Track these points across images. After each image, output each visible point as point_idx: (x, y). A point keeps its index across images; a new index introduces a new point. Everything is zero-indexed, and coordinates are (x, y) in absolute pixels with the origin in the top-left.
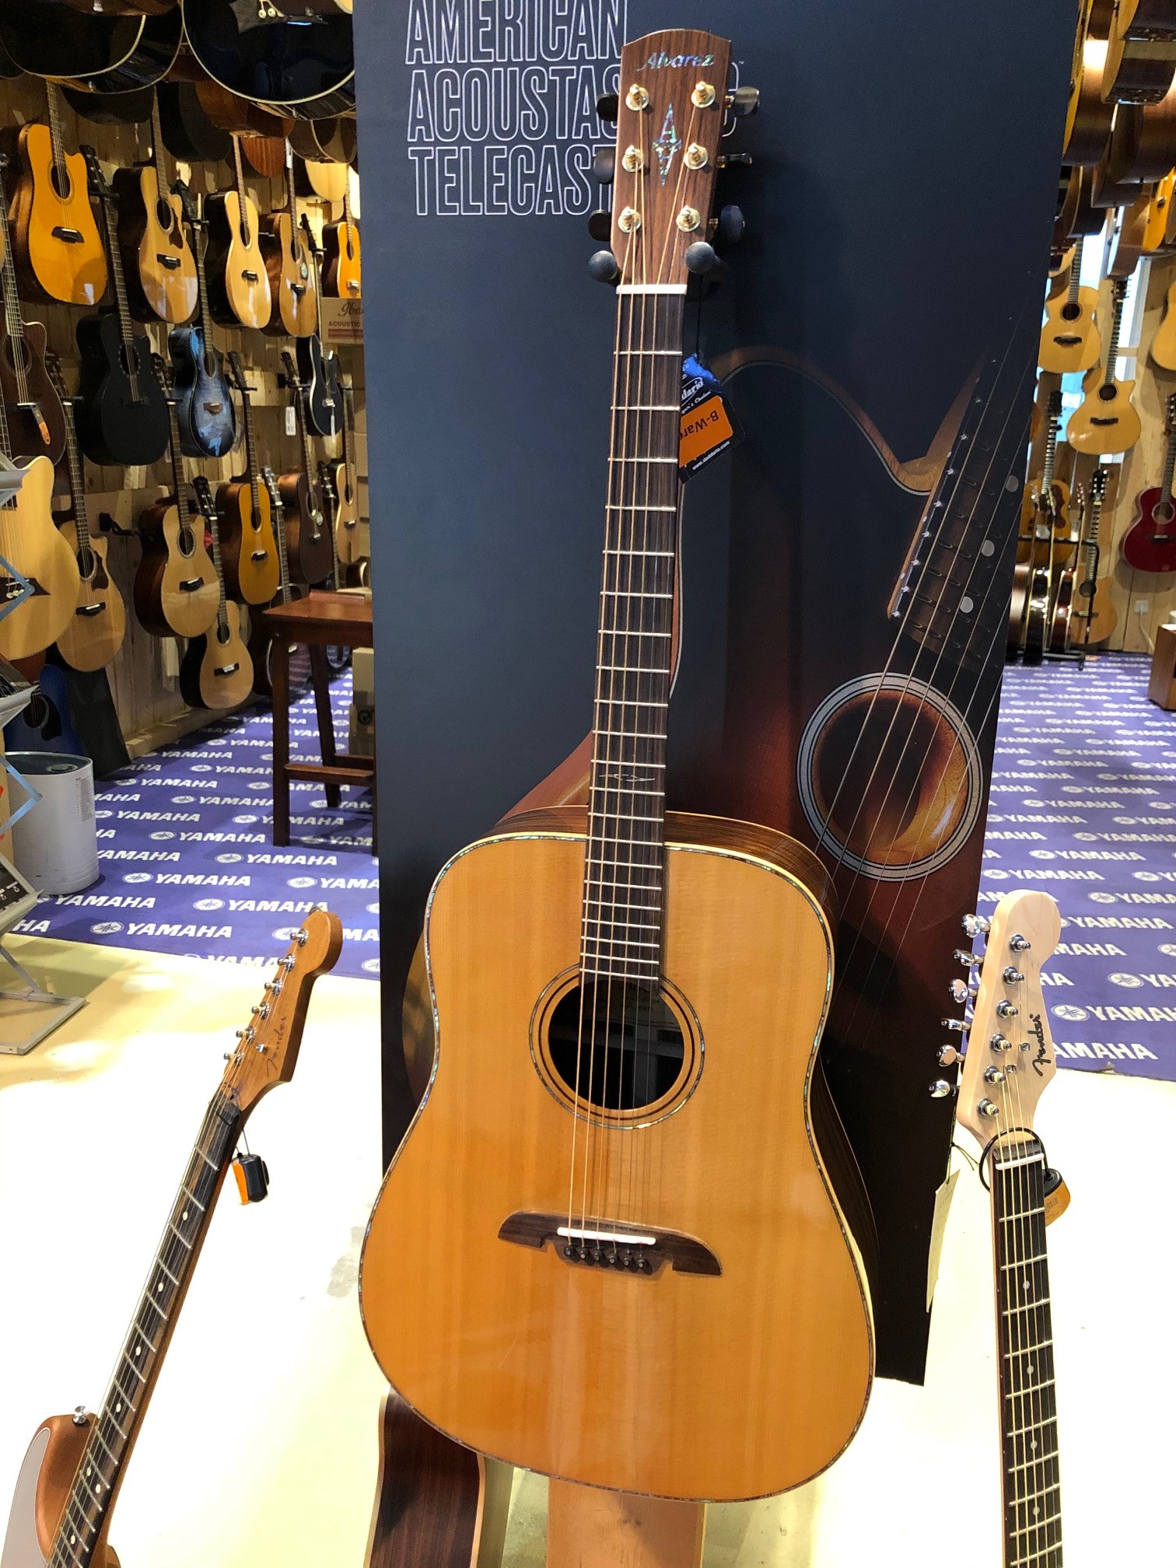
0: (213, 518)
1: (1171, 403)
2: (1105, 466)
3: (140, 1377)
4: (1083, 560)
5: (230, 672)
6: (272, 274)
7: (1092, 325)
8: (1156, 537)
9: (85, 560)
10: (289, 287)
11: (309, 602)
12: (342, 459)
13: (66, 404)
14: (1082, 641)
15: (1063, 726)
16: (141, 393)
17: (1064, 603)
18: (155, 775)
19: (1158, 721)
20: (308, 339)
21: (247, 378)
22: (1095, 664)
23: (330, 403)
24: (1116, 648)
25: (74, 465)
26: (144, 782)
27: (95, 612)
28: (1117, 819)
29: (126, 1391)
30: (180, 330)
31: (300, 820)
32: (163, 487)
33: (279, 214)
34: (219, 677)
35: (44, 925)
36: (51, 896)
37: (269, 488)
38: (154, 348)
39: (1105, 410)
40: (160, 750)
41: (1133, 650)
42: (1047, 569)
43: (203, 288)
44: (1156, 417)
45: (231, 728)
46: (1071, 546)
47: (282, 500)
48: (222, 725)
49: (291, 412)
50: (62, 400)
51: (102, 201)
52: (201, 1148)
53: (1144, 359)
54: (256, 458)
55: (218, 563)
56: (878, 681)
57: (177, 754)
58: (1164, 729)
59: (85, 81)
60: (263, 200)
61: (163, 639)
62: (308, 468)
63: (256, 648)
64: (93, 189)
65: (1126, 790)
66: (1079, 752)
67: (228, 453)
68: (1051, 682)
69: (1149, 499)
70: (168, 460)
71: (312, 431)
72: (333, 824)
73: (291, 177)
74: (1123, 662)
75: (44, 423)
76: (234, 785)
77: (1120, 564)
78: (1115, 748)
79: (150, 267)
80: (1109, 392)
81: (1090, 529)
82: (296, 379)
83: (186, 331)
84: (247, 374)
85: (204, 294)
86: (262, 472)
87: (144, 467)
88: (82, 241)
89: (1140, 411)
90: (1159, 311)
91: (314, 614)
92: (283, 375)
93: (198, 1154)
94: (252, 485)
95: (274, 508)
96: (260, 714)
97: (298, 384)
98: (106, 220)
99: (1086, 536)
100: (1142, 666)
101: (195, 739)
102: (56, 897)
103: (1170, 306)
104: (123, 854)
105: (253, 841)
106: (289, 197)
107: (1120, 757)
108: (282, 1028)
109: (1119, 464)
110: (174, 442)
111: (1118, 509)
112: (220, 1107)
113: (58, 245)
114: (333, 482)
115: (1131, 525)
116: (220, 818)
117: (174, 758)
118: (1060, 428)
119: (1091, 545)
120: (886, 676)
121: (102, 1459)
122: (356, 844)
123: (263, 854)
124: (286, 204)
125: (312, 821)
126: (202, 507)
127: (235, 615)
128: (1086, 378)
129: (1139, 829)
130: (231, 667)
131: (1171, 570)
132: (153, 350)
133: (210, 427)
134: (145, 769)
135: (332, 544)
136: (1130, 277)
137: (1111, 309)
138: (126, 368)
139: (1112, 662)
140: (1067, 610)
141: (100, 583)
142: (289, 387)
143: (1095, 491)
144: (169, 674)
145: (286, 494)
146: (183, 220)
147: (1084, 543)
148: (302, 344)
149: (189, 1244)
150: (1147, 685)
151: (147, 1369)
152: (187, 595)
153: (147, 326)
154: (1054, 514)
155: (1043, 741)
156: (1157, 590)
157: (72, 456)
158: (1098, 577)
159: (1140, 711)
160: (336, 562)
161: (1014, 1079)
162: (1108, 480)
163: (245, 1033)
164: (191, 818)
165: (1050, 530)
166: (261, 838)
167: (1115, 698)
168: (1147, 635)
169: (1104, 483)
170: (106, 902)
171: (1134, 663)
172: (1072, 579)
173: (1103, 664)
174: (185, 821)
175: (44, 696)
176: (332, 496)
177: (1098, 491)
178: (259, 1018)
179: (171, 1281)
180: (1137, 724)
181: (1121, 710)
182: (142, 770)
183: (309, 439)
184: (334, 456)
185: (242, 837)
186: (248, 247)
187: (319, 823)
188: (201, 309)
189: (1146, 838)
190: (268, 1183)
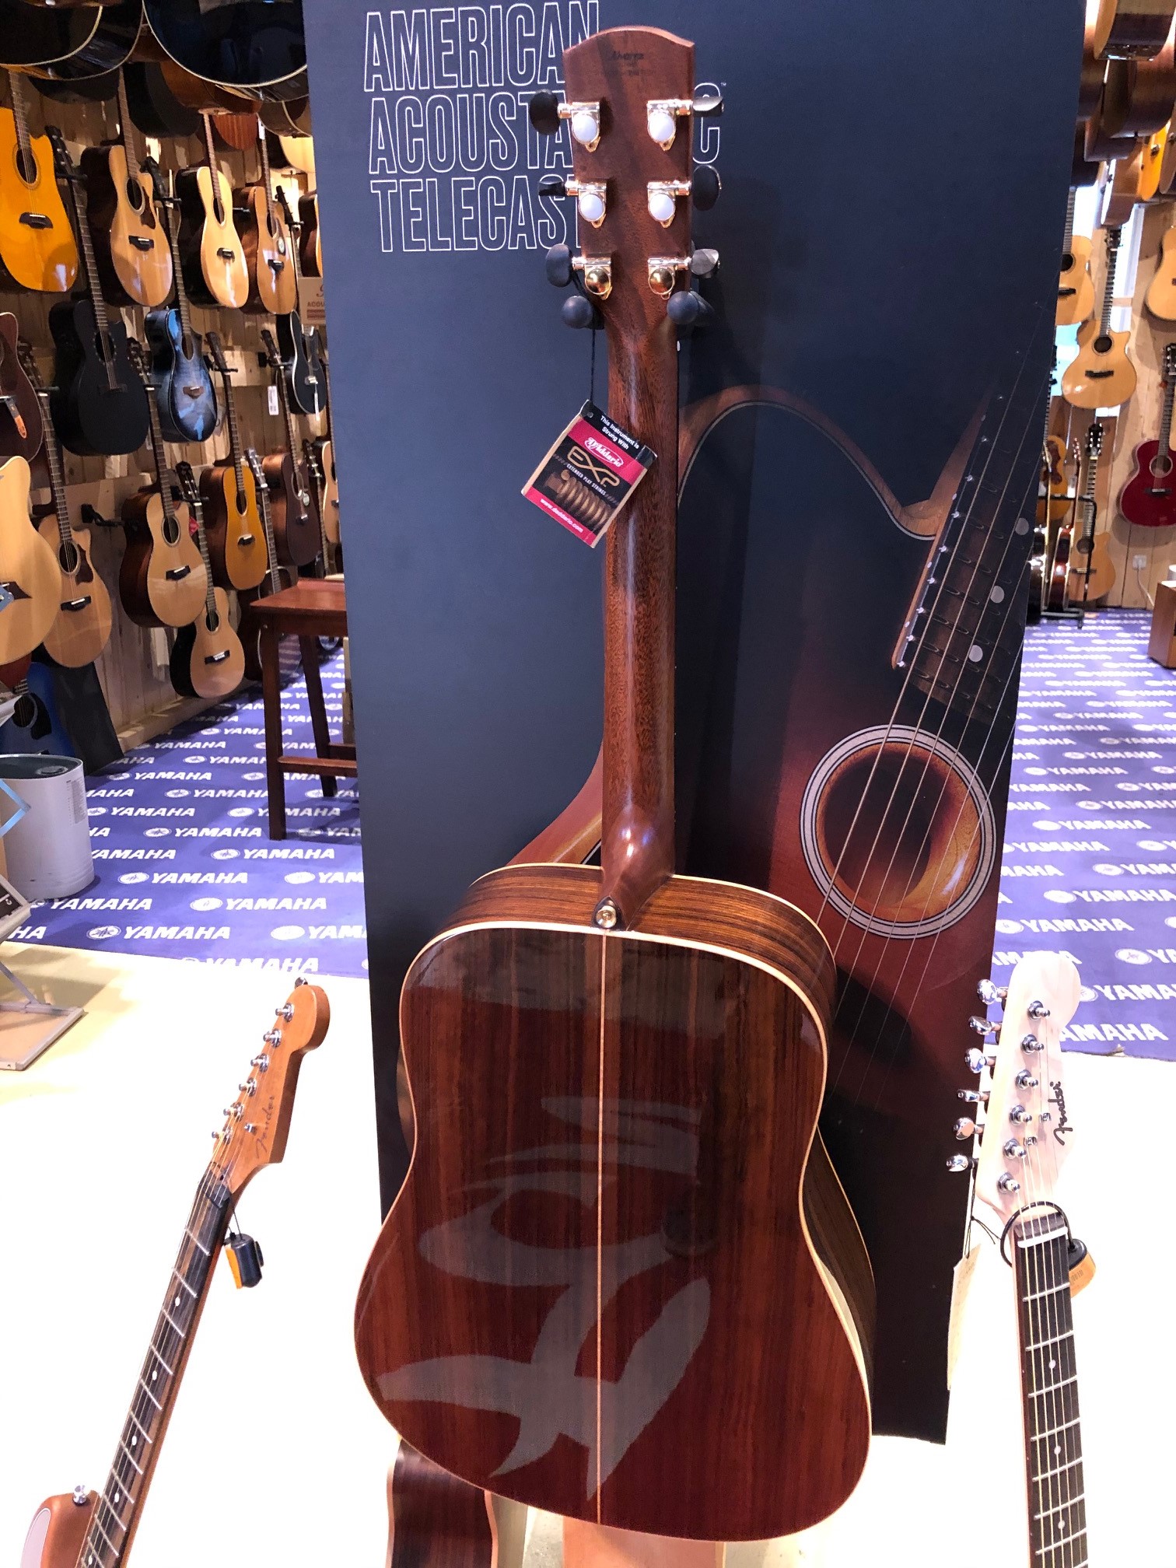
0: (196, 504)
1: (1168, 354)
2: (1100, 419)
3: (137, 1467)
4: (1080, 516)
5: (220, 660)
6: (249, 250)
7: (1086, 275)
8: (1154, 490)
9: (67, 556)
10: (266, 262)
11: (298, 591)
12: (328, 437)
13: (41, 395)
14: (1081, 598)
15: (1064, 689)
16: (119, 381)
17: (1062, 560)
18: (148, 768)
19: (1160, 679)
20: (289, 315)
21: (227, 359)
22: (1094, 622)
23: (313, 380)
24: (1116, 605)
25: (52, 458)
26: (138, 776)
27: (80, 606)
28: (1121, 786)
29: (124, 1481)
30: (156, 313)
31: (296, 811)
32: (145, 474)
33: (254, 188)
34: (209, 665)
35: (40, 932)
36: (46, 900)
37: (253, 470)
38: (131, 332)
39: (1101, 363)
40: (152, 741)
41: (1131, 606)
42: (1044, 526)
43: (178, 268)
44: (1151, 368)
45: (224, 716)
46: (1068, 502)
47: (267, 482)
48: (215, 712)
49: (273, 391)
50: (37, 391)
51: (70, 182)
52: (191, 1230)
53: (1140, 307)
54: (240, 441)
55: (204, 549)
56: (883, 734)
57: (170, 745)
58: (1166, 688)
59: (45, 68)
60: (237, 173)
61: (152, 629)
62: (293, 447)
63: (246, 633)
64: (59, 171)
65: (1128, 755)
66: (1080, 715)
67: (211, 436)
68: (1050, 642)
69: (1146, 452)
70: (150, 448)
71: (295, 409)
72: (329, 814)
73: (264, 149)
74: (1122, 618)
75: (19, 417)
76: (229, 776)
77: (1118, 517)
78: (1115, 710)
79: (121, 247)
80: (1104, 344)
81: (1087, 484)
82: (278, 357)
83: (162, 314)
84: (227, 354)
85: (179, 275)
86: (246, 453)
87: (125, 456)
88: (51, 226)
89: (1136, 362)
90: (1154, 259)
91: (303, 604)
92: (264, 354)
93: (189, 1237)
94: (236, 468)
95: (259, 490)
96: (252, 700)
97: (279, 362)
98: (74, 202)
99: (1083, 492)
100: (1142, 622)
101: (187, 729)
102: (52, 901)
103: (1167, 254)
104: (118, 853)
105: (249, 835)
106: (263, 170)
107: (1122, 719)
108: (270, 1107)
109: (1115, 417)
110: (154, 428)
111: (1115, 463)
112: (210, 1189)
113: (26, 231)
114: (319, 460)
115: (1128, 479)
116: (214, 812)
117: (167, 749)
118: (1055, 382)
119: (1088, 500)
120: (891, 728)
121: (103, 1550)
122: (353, 835)
123: (259, 849)
124: (260, 176)
125: (309, 812)
126: (186, 493)
127: (224, 602)
128: (1080, 331)
129: (1142, 795)
130: (222, 655)
131: (1169, 522)
132: (129, 335)
133: (191, 411)
134: (138, 762)
135: (320, 524)
136: (1124, 225)
137: (1104, 258)
138: (102, 356)
139: (1111, 619)
140: (1065, 567)
141: (85, 576)
142: (271, 366)
143: (1091, 446)
144: (159, 664)
145: (271, 475)
146: (154, 199)
147: (1081, 499)
148: (282, 321)
149: (182, 1331)
150: (1147, 642)
151: (144, 1461)
152: (175, 582)
153: (123, 310)
154: (1050, 470)
155: (1043, 705)
156: (1156, 544)
157: (51, 449)
158: (1096, 533)
159: (1141, 670)
160: (324, 542)
161: (1034, 1151)
162: (1104, 434)
163: (233, 1110)
164: (186, 812)
165: (1047, 486)
166: (257, 832)
167: (1117, 657)
168: (1145, 590)
169: (1100, 437)
170: (102, 905)
171: (1133, 619)
172: (1070, 536)
173: (1102, 622)
174: (179, 816)
175: (32, 694)
176: (318, 475)
177: (1095, 445)
178: (247, 1094)
179: (165, 1370)
180: (1139, 683)
181: (1122, 669)
182: (135, 764)
183: (293, 417)
184: (319, 434)
185: (238, 831)
186: (223, 223)
187: (316, 814)
188: (177, 291)
189: (1150, 804)
190: (262, 1264)
